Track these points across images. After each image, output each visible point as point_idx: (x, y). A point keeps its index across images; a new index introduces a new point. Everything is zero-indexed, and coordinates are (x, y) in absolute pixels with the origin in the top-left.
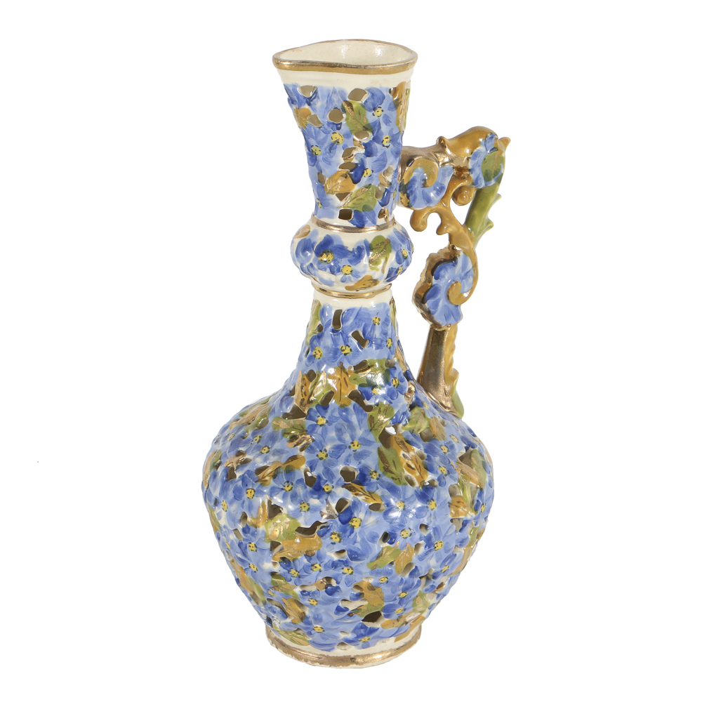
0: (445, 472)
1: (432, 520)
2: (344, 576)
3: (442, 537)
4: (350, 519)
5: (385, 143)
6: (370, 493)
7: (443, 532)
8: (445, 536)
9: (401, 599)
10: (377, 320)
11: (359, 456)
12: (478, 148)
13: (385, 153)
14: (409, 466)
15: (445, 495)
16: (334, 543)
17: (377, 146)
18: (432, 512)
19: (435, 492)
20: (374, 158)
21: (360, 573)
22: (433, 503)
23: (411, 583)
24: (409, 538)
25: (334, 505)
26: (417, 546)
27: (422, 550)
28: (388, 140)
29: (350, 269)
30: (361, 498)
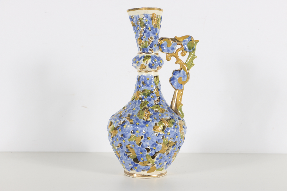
0: (156, 119)
1: (146, 129)
2: (123, 143)
3: (150, 136)
4: (124, 125)
5: (149, 29)
6: (131, 119)
7: (150, 135)
8: (151, 136)
9: (141, 155)
10: (148, 79)
11: (134, 111)
12: (185, 39)
13: (149, 32)
14: (145, 115)
15: (153, 125)
16: (120, 132)
17: (147, 30)
18: (147, 127)
19: (149, 123)
20: (146, 33)
21: (127, 142)
22: (147, 125)
23: (142, 149)
24: (139, 133)
25: (122, 122)
26: (142, 137)
27: (143, 138)
28: (150, 29)
29: (138, 62)
30: (128, 120)
